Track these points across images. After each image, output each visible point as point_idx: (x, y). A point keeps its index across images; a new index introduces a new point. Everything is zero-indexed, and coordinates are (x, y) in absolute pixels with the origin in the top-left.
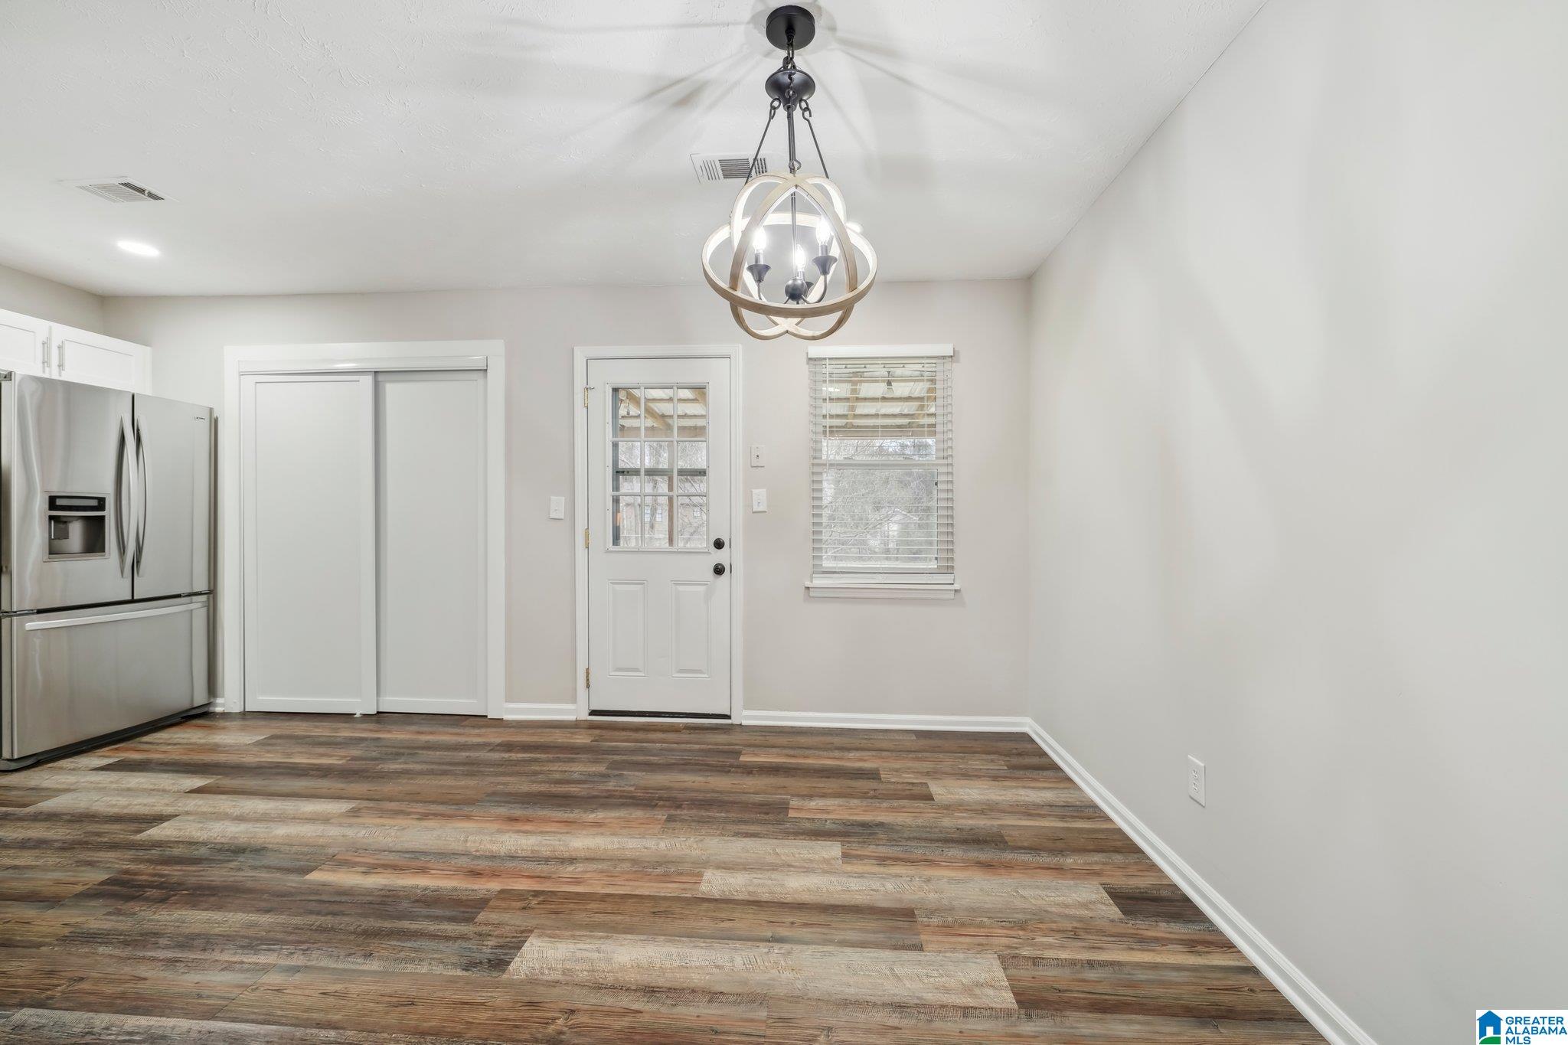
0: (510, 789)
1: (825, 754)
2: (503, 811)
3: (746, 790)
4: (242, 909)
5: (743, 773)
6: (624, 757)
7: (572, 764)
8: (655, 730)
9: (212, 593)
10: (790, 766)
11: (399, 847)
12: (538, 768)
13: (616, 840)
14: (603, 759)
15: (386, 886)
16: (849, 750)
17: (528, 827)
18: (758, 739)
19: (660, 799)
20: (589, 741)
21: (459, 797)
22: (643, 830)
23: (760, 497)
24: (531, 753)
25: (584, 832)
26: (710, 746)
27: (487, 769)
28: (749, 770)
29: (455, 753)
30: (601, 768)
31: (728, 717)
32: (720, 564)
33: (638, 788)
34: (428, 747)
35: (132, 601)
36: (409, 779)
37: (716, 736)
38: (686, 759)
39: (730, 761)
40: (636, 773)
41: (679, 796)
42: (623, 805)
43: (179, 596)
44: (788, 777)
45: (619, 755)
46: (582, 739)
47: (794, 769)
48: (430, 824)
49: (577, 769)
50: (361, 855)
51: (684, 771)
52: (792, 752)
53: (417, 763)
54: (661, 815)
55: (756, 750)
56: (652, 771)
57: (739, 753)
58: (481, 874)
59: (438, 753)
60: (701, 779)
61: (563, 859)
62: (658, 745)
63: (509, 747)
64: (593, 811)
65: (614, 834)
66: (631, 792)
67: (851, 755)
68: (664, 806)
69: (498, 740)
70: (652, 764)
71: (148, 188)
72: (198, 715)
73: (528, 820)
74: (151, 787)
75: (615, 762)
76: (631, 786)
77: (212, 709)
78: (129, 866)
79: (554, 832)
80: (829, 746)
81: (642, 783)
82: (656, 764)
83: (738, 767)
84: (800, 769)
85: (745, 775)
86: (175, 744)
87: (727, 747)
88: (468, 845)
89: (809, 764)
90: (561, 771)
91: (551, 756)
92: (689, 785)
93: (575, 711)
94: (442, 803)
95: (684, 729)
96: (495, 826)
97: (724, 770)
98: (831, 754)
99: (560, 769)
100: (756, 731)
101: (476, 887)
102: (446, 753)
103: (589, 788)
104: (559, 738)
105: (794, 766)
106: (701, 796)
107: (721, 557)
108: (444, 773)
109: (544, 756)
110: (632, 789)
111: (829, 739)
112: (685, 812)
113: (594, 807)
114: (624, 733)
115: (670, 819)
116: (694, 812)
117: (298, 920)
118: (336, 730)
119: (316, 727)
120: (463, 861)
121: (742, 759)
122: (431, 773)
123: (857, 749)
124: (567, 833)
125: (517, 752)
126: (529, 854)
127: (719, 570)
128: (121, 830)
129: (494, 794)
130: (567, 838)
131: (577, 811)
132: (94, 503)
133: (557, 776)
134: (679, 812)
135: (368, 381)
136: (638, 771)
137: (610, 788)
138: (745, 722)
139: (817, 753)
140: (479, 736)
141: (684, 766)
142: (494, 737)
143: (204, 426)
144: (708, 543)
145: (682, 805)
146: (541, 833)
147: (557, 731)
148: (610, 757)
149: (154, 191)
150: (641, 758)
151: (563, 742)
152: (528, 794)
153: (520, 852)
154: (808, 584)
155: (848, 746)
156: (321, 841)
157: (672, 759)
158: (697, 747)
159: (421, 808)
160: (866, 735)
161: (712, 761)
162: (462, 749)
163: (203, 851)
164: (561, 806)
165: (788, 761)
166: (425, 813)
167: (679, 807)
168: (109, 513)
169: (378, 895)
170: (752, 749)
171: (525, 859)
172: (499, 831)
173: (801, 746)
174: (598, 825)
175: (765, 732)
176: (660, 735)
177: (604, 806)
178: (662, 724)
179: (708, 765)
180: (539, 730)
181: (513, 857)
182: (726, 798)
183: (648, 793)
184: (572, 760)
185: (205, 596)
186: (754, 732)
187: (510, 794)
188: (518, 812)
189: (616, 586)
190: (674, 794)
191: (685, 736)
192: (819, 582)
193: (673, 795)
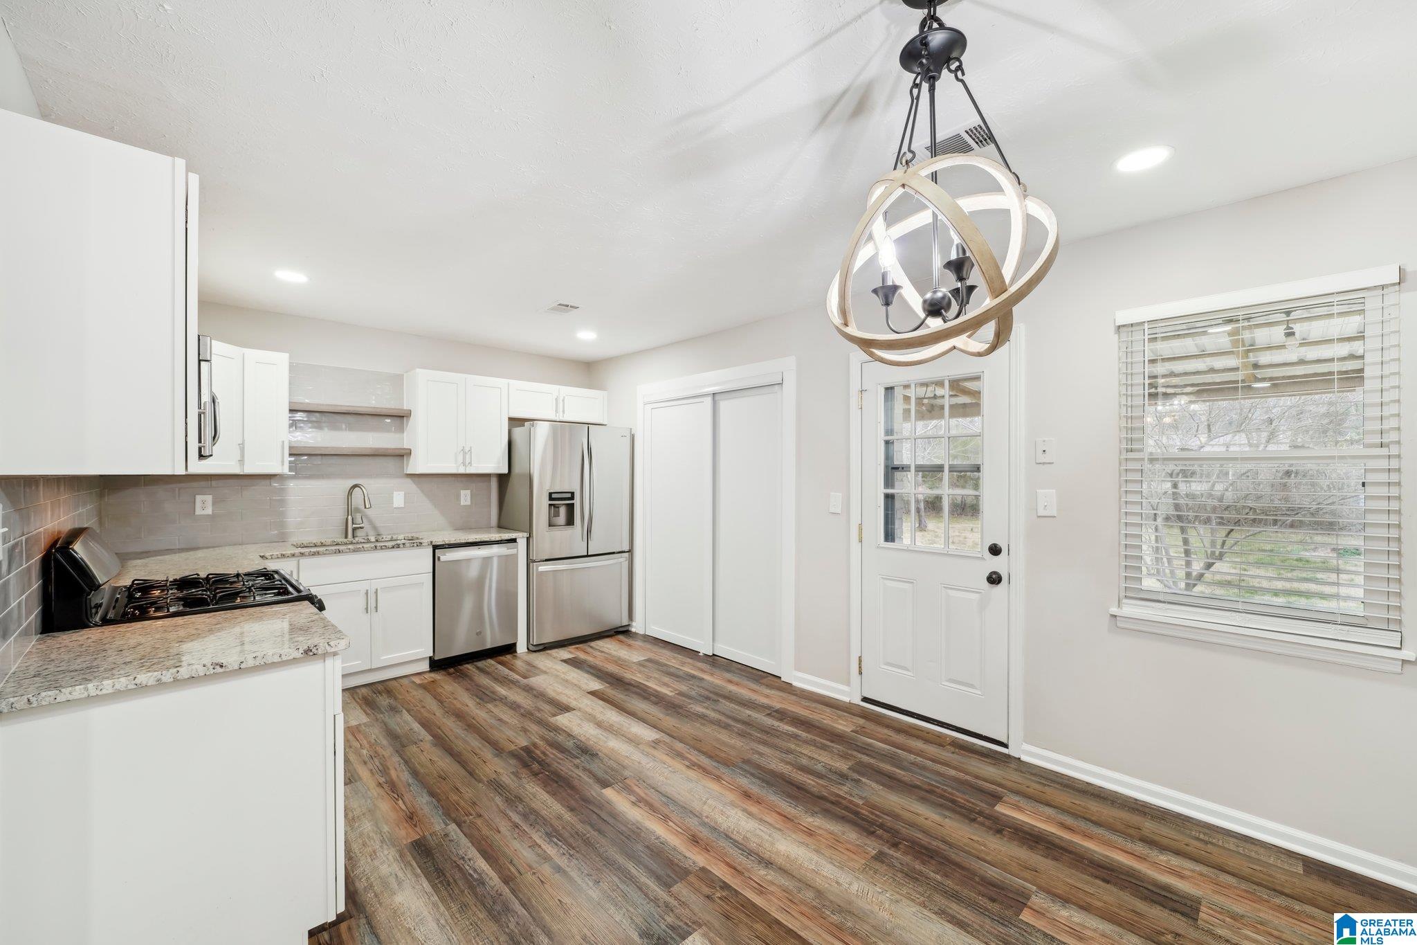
0: (762, 761)
1: (1119, 840)
2: (744, 782)
3: (983, 855)
4: (562, 801)
5: (990, 828)
6: (872, 761)
7: (822, 752)
8: (918, 737)
9: (630, 551)
10: (1057, 841)
11: (662, 789)
12: (793, 746)
13: (815, 857)
14: (852, 755)
15: (638, 822)
16: (1163, 848)
17: (754, 809)
18: (1034, 787)
19: (881, 826)
20: (848, 730)
21: (723, 755)
22: (846, 857)
23: (1048, 500)
24: (796, 727)
25: (794, 836)
26: (968, 778)
27: (756, 734)
28: (1000, 827)
29: (742, 709)
30: (843, 766)
31: (1006, 746)
32: (995, 573)
33: (868, 804)
34: (730, 698)
35: (588, 556)
36: (702, 724)
37: (981, 765)
38: (932, 785)
39: (982, 806)
40: (874, 785)
41: (904, 831)
42: (843, 819)
43: (613, 553)
44: (1047, 857)
45: (867, 755)
46: (844, 725)
47: (1062, 848)
48: (692, 774)
49: (823, 760)
50: (639, 785)
51: (923, 800)
52: (1069, 821)
53: (714, 710)
54: (873, 847)
55: (1023, 802)
56: (889, 787)
57: (997, 798)
58: (698, 842)
59: (732, 705)
60: (936, 817)
61: (762, 858)
62: (912, 757)
63: (781, 715)
64: (813, 814)
65: (817, 851)
66: (857, 805)
67: (1163, 858)
68: (880, 838)
69: (778, 706)
70: (895, 779)
71: (570, 304)
72: (621, 632)
73: (759, 802)
74: (576, 682)
75: (860, 763)
76: (861, 798)
77: (630, 629)
78: (537, 740)
79: (770, 825)
80: (1132, 831)
81: (875, 799)
82: (899, 781)
83: (988, 817)
84: (1071, 852)
85: (991, 832)
86: (602, 652)
87: (988, 785)
88: (705, 807)
89: (1089, 849)
90: (810, 757)
91: (810, 736)
92: (921, 820)
93: (849, 694)
94: (710, 757)
95: (950, 744)
96: (731, 796)
97: (969, 815)
98: (1129, 846)
99: (809, 754)
100: (1034, 775)
101: (688, 854)
102: (736, 707)
103: (823, 786)
104: (826, 718)
105: (1063, 844)
106: (925, 840)
107: (996, 564)
108: (726, 727)
109: (804, 735)
110: (860, 802)
111: (1135, 819)
112: (898, 855)
113: (816, 809)
114: (886, 731)
115: (880, 857)
116: (908, 859)
117: (580, 827)
118: (683, 664)
119: (674, 658)
120: (693, 823)
121: (1000, 808)
122: (718, 723)
123: (1178, 853)
124: (780, 830)
125: (787, 723)
126: (739, 838)
127: (994, 579)
128: (549, 711)
129: (747, 762)
130: (777, 835)
131: (800, 808)
132: (569, 495)
133: (804, 761)
134: (891, 852)
135: (709, 400)
136: (877, 782)
137: (841, 793)
138: (1024, 758)
139: (1108, 835)
140: (767, 696)
141: (927, 794)
142: (776, 700)
143: (628, 441)
144: (982, 548)
145: (900, 843)
146: (761, 820)
147: (828, 710)
148: (859, 755)
149: (573, 304)
150: (887, 767)
151: (828, 725)
152: (773, 773)
153: (735, 833)
154: (1114, 610)
155: (1165, 842)
156: (626, 762)
157: (917, 779)
158: (953, 773)
159: (694, 756)
160: (1205, 834)
161: (960, 798)
162: (749, 707)
163: (570, 744)
164: (790, 796)
165: (1058, 833)
166: (694, 762)
167: (895, 845)
168: (577, 502)
169: (629, 828)
170: (1017, 798)
171: (736, 843)
172: (733, 804)
173: (1088, 816)
174: (810, 833)
175: (1047, 779)
176: (919, 745)
177: (827, 813)
178: (928, 732)
179: (953, 802)
180: (814, 705)
181: (728, 837)
182: (953, 856)
183: (872, 813)
184: (824, 747)
185: (628, 553)
186: (1032, 774)
187: (759, 767)
188: (755, 788)
189: (886, 582)
190: (899, 826)
191: (945, 754)
192: (1131, 609)
193: (897, 827)
